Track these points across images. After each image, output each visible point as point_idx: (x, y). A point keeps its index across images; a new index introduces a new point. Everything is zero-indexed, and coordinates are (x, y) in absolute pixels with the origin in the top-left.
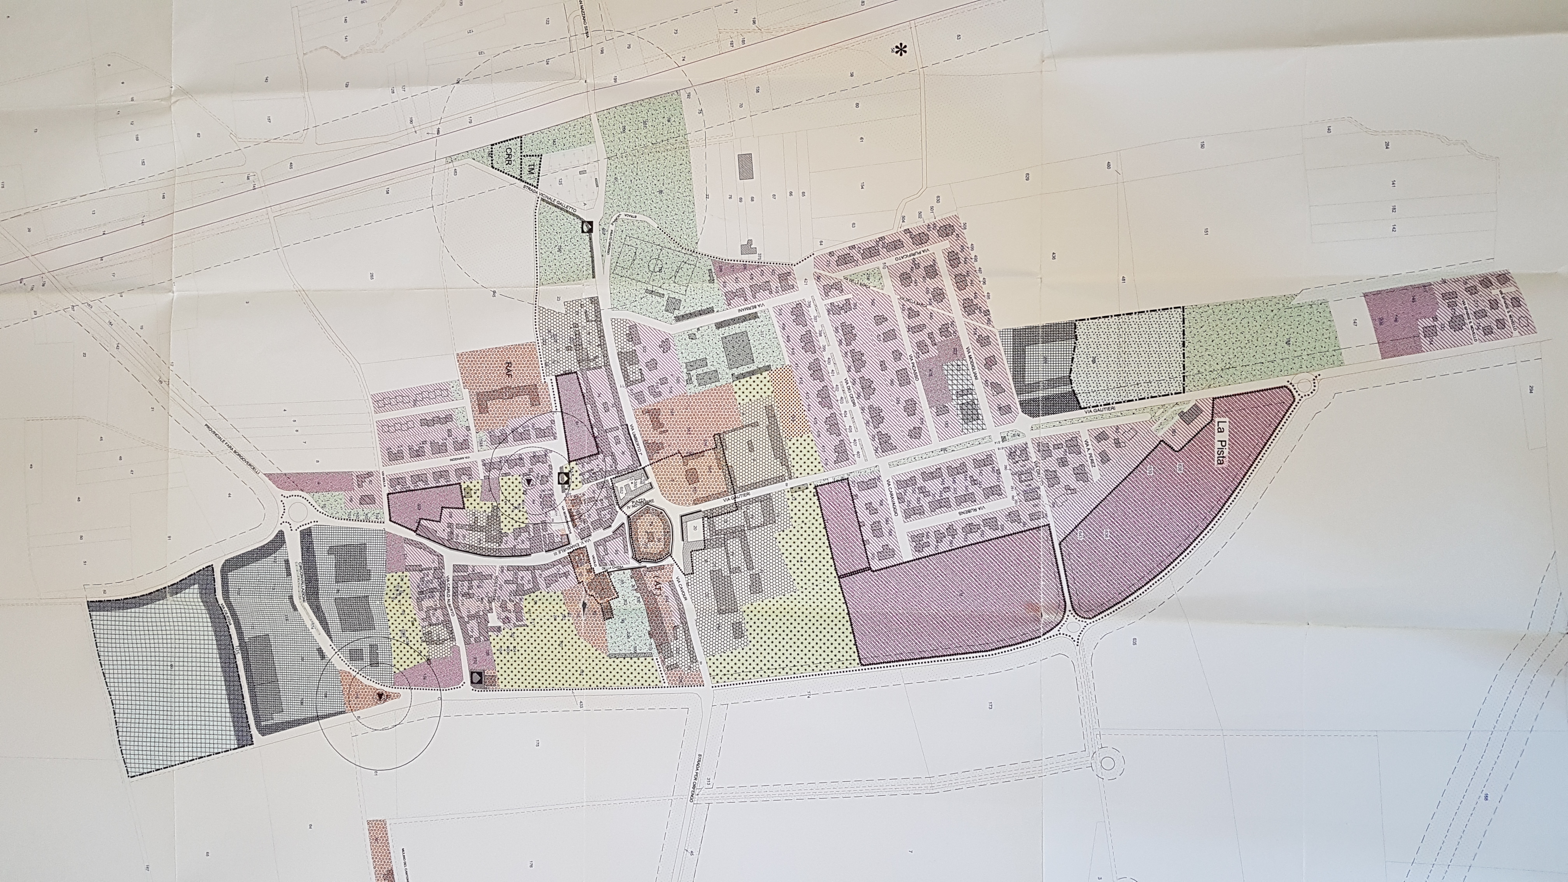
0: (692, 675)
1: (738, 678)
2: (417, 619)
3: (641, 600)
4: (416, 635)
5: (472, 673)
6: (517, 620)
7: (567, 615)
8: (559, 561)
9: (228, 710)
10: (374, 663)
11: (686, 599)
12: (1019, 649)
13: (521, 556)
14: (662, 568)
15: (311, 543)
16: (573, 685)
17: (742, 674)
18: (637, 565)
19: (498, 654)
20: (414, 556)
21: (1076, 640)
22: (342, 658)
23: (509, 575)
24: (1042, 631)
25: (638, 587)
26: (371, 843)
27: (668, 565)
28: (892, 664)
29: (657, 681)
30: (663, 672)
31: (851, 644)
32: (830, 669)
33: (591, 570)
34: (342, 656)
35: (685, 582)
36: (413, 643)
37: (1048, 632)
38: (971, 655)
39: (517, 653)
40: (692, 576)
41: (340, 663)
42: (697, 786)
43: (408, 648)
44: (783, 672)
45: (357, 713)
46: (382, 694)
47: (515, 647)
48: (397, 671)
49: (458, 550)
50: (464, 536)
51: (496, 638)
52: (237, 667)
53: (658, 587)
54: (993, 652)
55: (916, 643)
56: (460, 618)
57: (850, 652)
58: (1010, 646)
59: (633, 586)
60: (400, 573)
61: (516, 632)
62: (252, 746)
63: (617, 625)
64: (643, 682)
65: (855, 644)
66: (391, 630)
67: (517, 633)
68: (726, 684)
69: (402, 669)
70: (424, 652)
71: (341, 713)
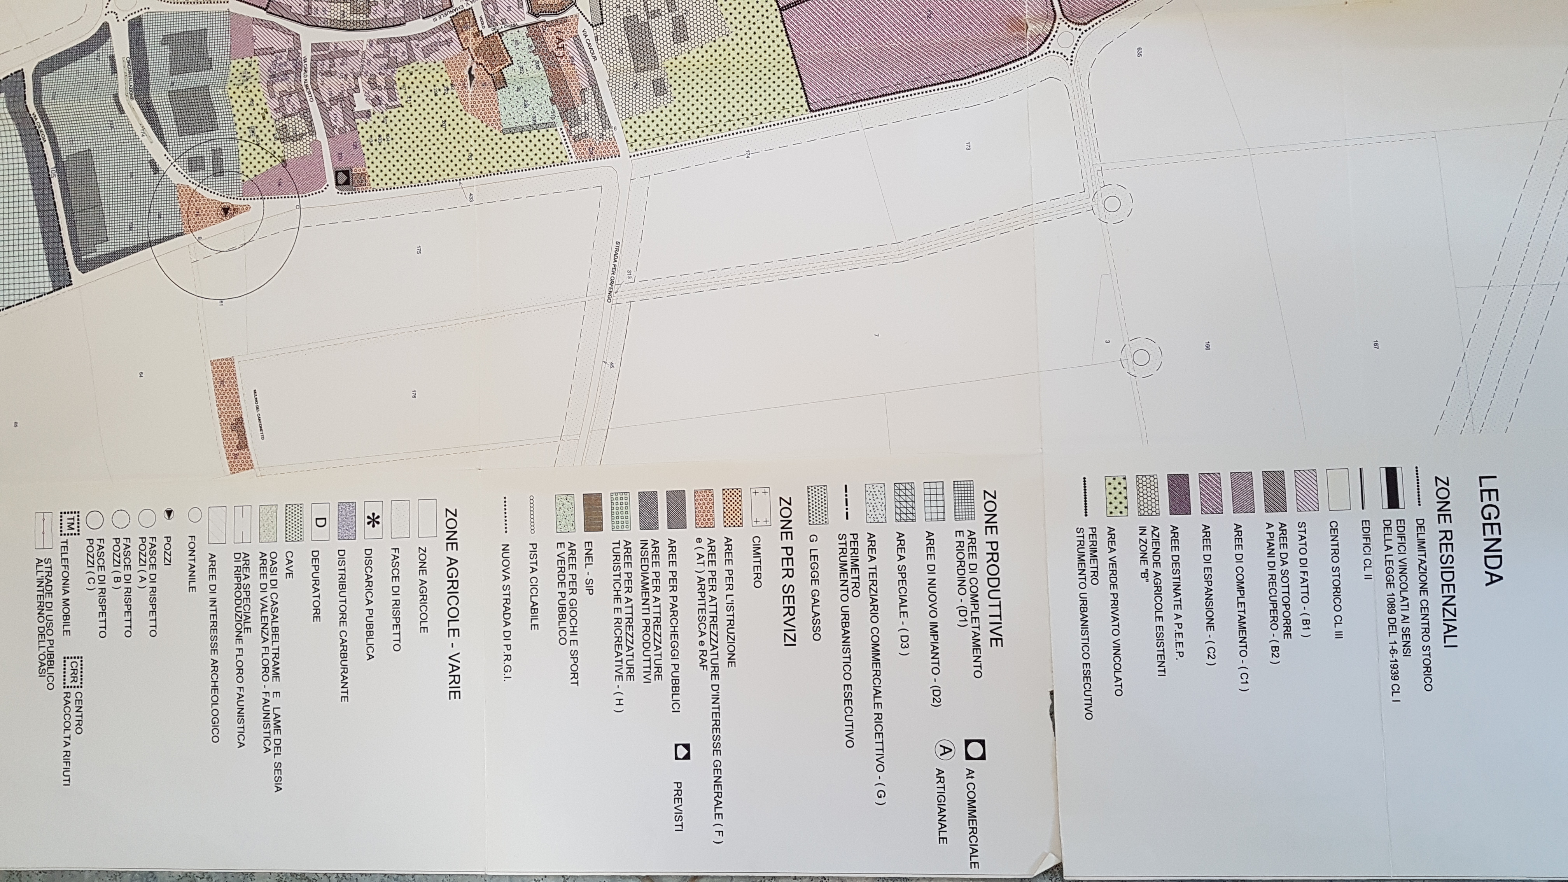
0: (604, 144)
1: (661, 142)
2: (269, 110)
3: (541, 65)
4: (267, 131)
5: (337, 173)
6: (390, 100)
7: (450, 87)
8: (440, 28)
9: (41, 246)
10: (219, 172)
11: (595, 58)
12: (1001, 74)
13: (394, 26)
14: (564, 20)
15: (142, 33)
16: (461, 174)
17: (665, 137)
18: (533, 20)
19: (368, 145)
20: (264, 38)
21: (1070, 58)
22: (180, 169)
23: (380, 49)
24: (1028, 50)
25: (536, 47)
26: (216, 386)
27: (572, 16)
28: (847, 106)
29: (562, 157)
30: (569, 144)
31: (798, 88)
32: (773, 119)
33: (478, 33)
34: (178, 167)
35: (594, 36)
36: (264, 142)
37: (1035, 51)
38: (943, 86)
39: (391, 142)
40: (602, 27)
41: (176, 176)
42: (616, 282)
43: (258, 149)
44: (716, 130)
45: (197, 234)
46: (229, 208)
47: (388, 135)
48: (246, 179)
49: (318, 26)
50: (324, 10)
51: (364, 125)
52: (53, 193)
53: (560, 45)
54: (970, 80)
55: (876, 79)
56: (321, 103)
57: (797, 97)
58: (990, 70)
59: (530, 47)
60: (248, 59)
61: (389, 115)
62: (70, 287)
63: (512, 94)
64: (546, 160)
65: (803, 88)
66: (237, 128)
67: (391, 117)
68: (646, 151)
69: (251, 176)
70: (279, 153)
71: (178, 235)
